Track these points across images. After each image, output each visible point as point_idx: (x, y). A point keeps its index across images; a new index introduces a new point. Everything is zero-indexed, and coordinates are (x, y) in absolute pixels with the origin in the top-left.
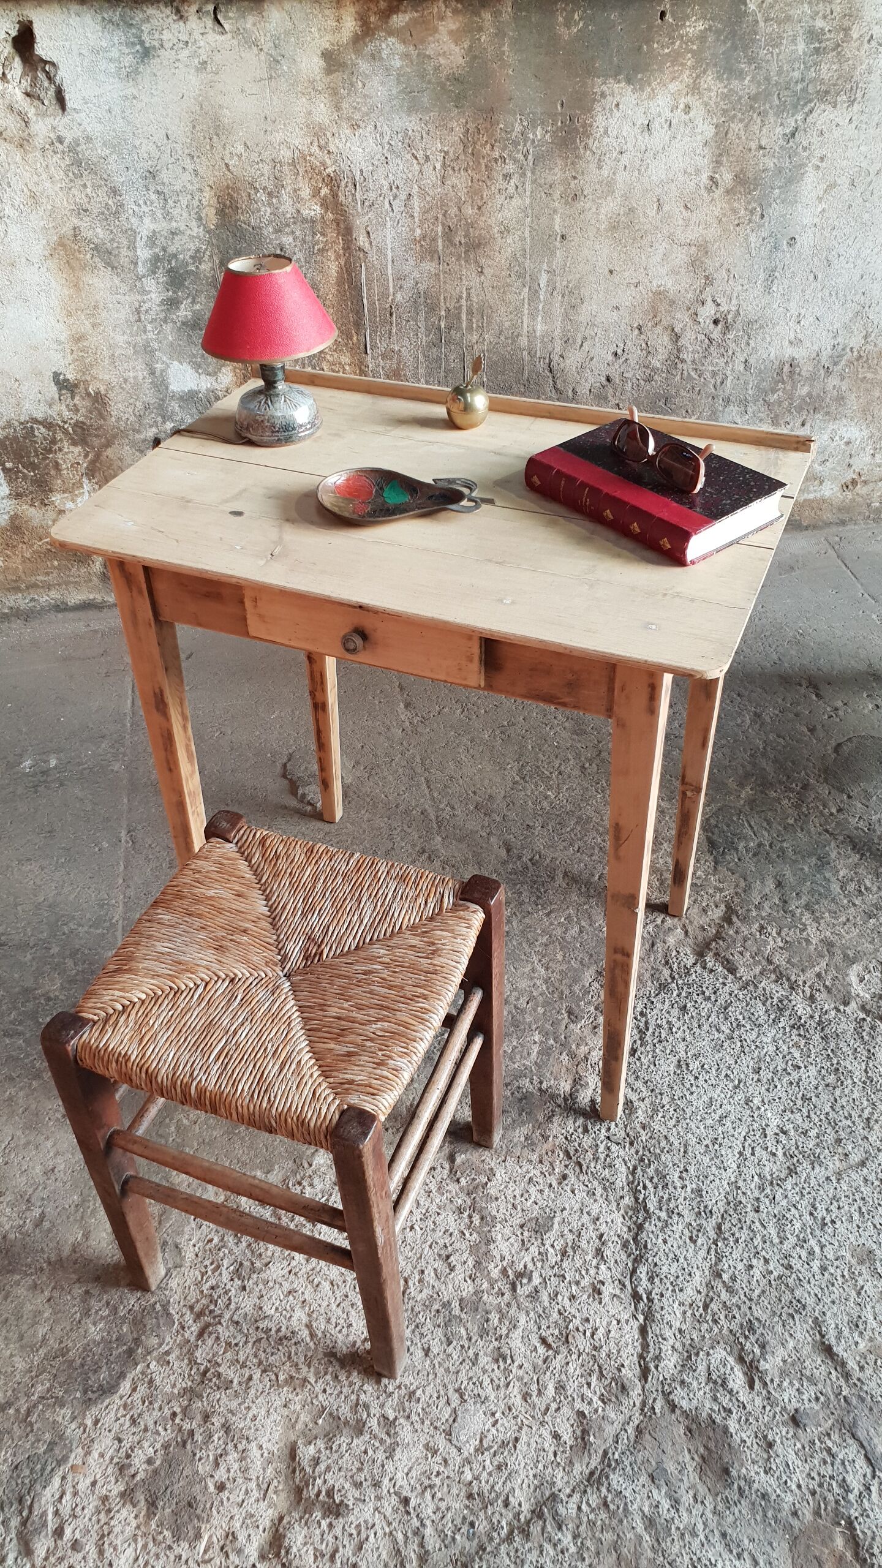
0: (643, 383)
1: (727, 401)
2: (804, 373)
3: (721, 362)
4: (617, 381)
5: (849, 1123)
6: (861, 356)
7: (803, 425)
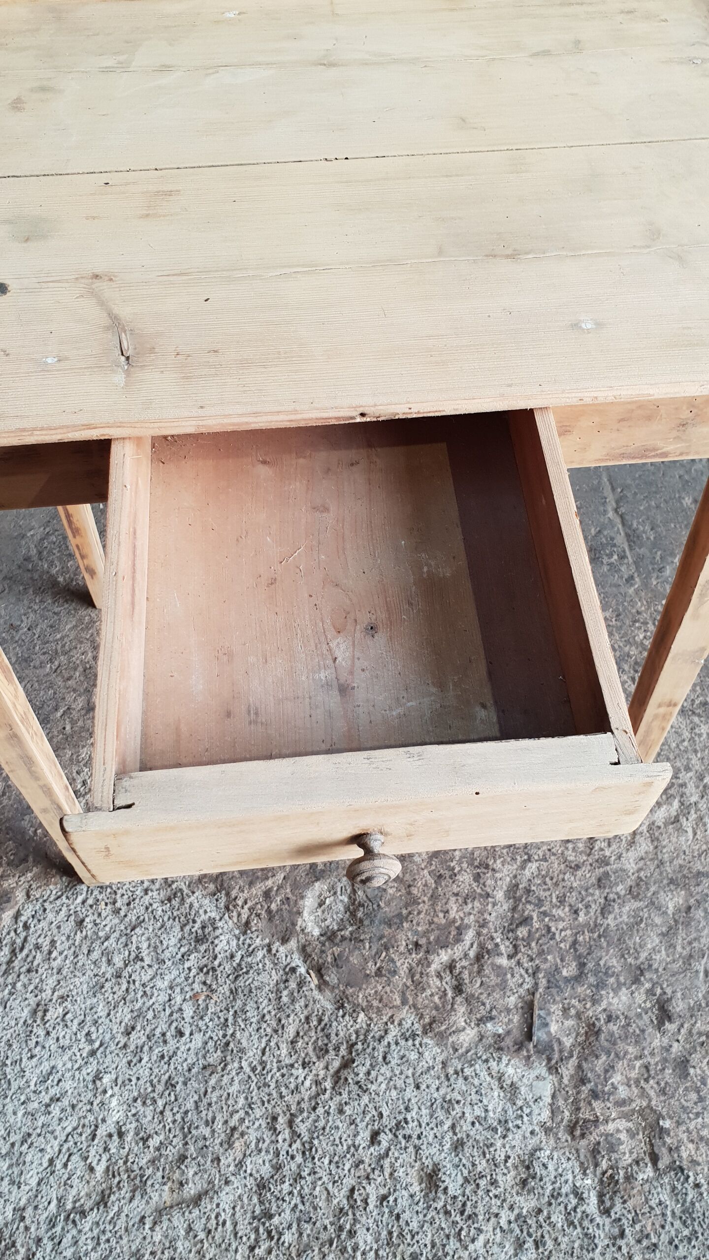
5: (207, 1132)
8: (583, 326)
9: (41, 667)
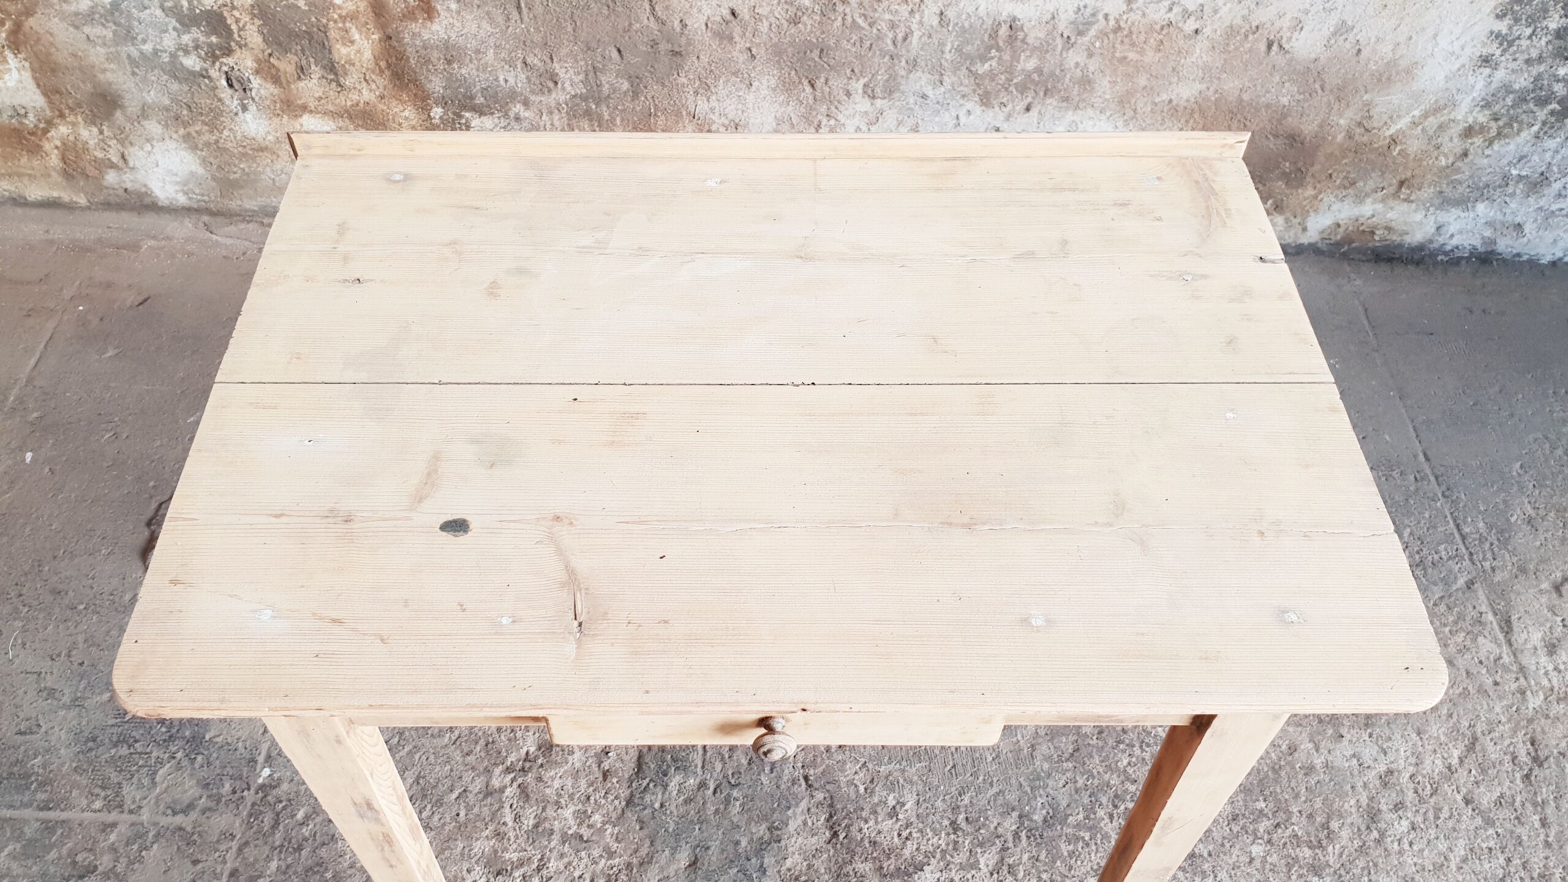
0: (786, 24)
1: (913, 65)
2: (1030, 40)
3: (904, 10)
4: (747, 17)
6: (1119, 28)
7: (1028, 109)
8: (1033, 621)
9: (439, 736)
